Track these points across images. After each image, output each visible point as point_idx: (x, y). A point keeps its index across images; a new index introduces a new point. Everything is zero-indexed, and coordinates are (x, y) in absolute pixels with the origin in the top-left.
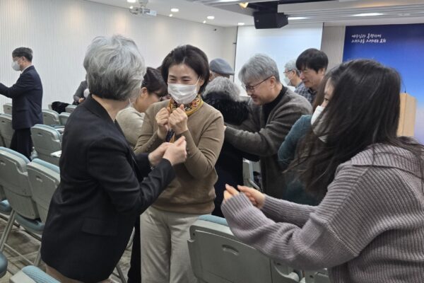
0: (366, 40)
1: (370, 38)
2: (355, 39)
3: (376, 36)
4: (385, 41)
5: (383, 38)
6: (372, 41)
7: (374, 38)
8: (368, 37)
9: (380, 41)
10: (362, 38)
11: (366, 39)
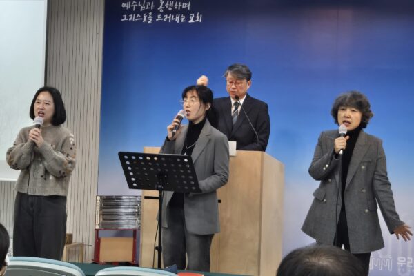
0: (155, 17)
1: (166, 12)
2: (129, 12)
3: (178, 6)
4: (199, 19)
5: (194, 10)
6: (170, 18)
7: (174, 12)
8: (161, 8)
9: (188, 18)
10: (147, 12)
11: (155, 13)
